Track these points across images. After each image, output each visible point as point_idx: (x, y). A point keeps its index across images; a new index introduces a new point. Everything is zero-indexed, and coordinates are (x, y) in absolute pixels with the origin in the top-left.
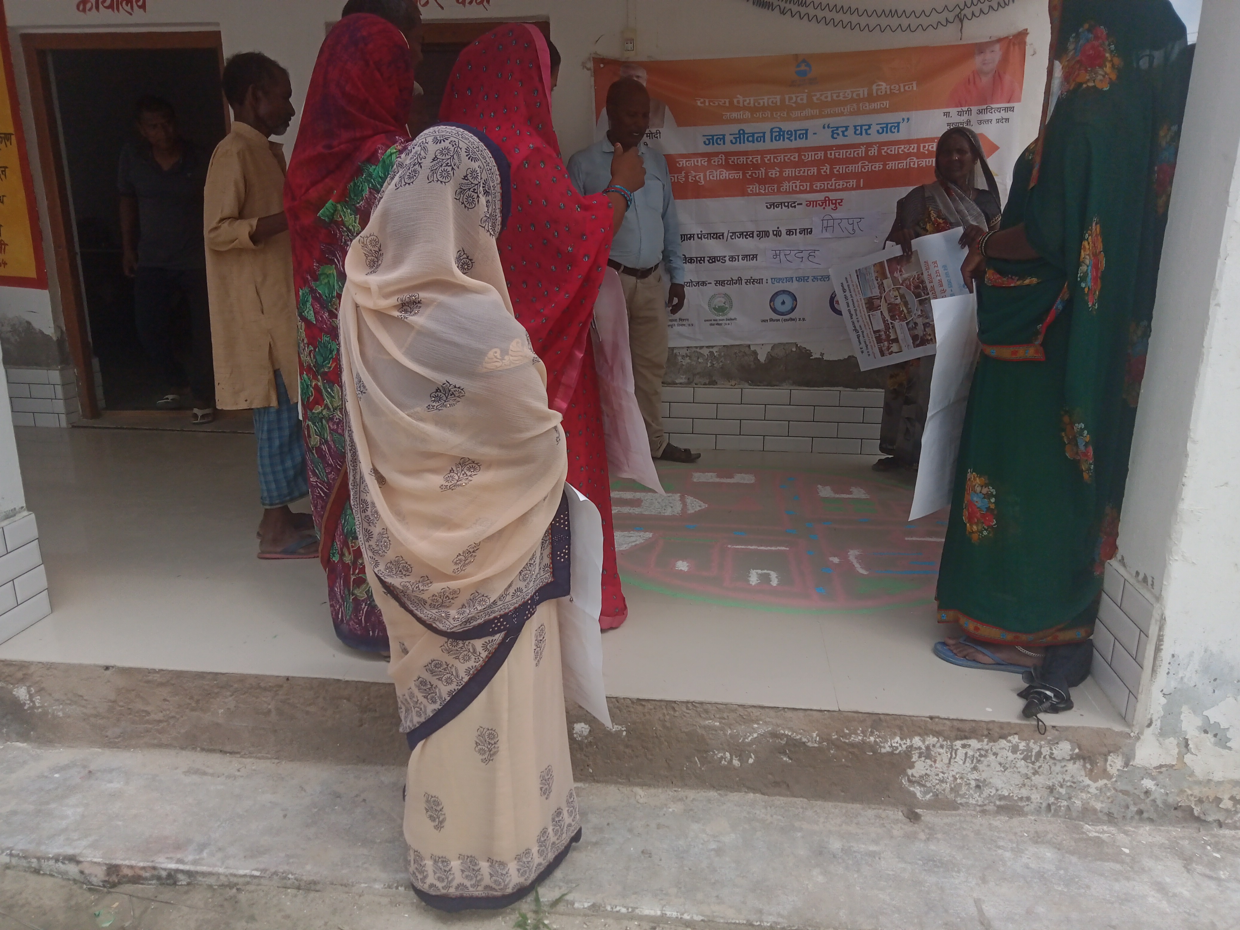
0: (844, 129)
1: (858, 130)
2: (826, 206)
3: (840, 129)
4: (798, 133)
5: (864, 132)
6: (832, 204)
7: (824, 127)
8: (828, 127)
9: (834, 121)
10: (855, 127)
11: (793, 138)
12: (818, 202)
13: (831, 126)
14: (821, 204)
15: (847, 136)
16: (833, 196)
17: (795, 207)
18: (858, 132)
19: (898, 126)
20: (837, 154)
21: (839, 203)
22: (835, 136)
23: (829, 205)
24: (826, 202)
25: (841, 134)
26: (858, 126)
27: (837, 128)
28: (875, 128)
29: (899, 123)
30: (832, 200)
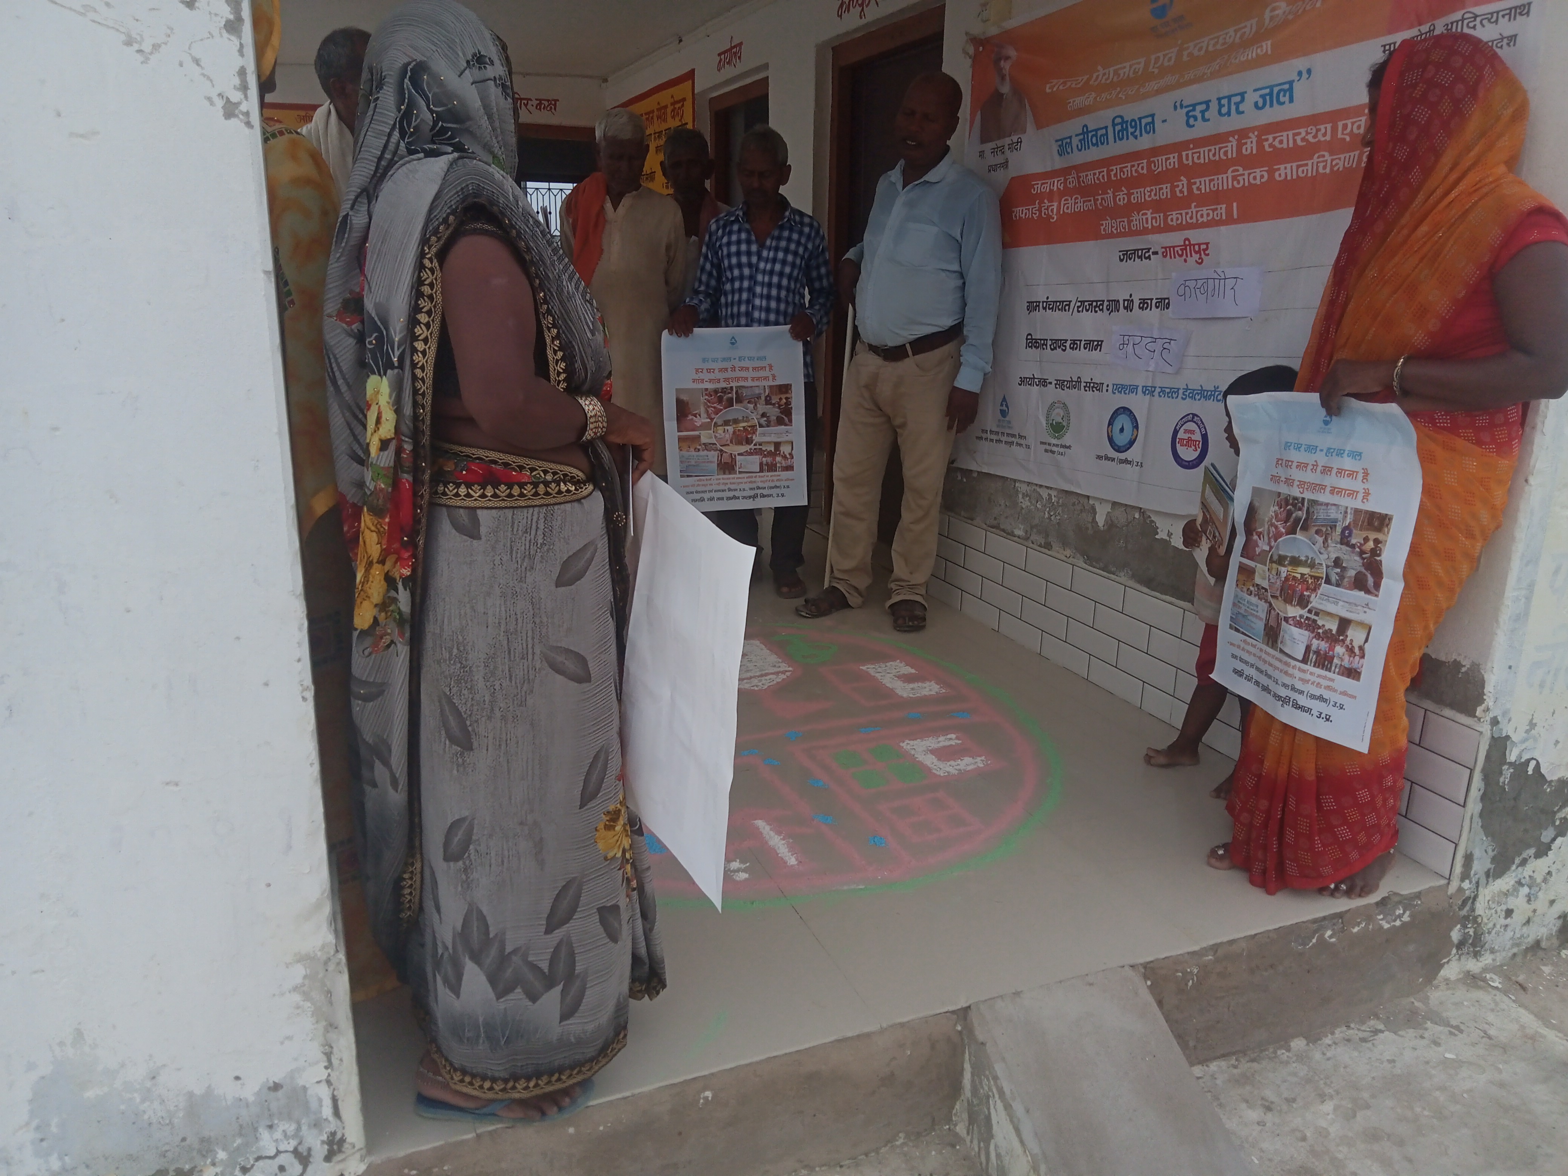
0: (1204, 107)
1: (1224, 106)
2: (1187, 256)
3: (1199, 108)
4: (1144, 122)
5: (1233, 107)
6: (1196, 253)
7: (1175, 108)
8: (1181, 106)
9: (1192, 93)
10: (1219, 99)
11: (1138, 133)
12: (1176, 249)
13: (1185, 103)
14: (1180, 252)
15: (1208, 120)
16: (1196, 236)
17: (1149, 258)
18: (1224, 110)
19: (1291, 89)
20: (1196, 156)
21: (1204, 250)
22: (1192, 121)
23: (1191, 256)
24: (1187, 247)
25: (1199, 116)
26: (1224, 98)
27: (1194, 106)
28: (1252, 97)
29: (1291, 83)
30: (1194, 245)
